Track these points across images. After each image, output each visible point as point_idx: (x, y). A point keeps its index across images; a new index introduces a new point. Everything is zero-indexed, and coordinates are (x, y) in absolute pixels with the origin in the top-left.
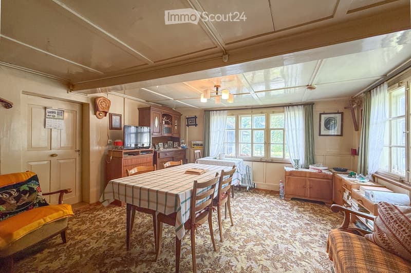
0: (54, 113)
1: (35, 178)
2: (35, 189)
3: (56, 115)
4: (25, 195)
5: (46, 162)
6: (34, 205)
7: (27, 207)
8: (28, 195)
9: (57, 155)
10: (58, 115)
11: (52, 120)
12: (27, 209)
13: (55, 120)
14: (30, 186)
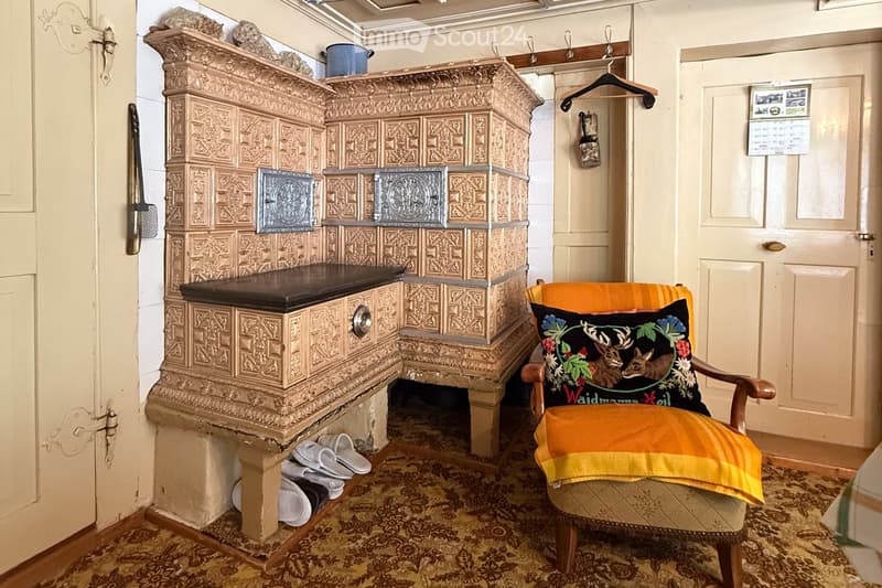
0: (777, 98)
1: (679, 310)
2: (672, 345)
3: (782, 106)
4: (644, 352)
5: (748, 267)
6: (659, 394)
7: (641, 391)
8: (650, 354)
9: (784, 247)
10: (789, 104)
11: (771, 124)
12: (640, 398)
13: (778, 124)
14: (662, 332)
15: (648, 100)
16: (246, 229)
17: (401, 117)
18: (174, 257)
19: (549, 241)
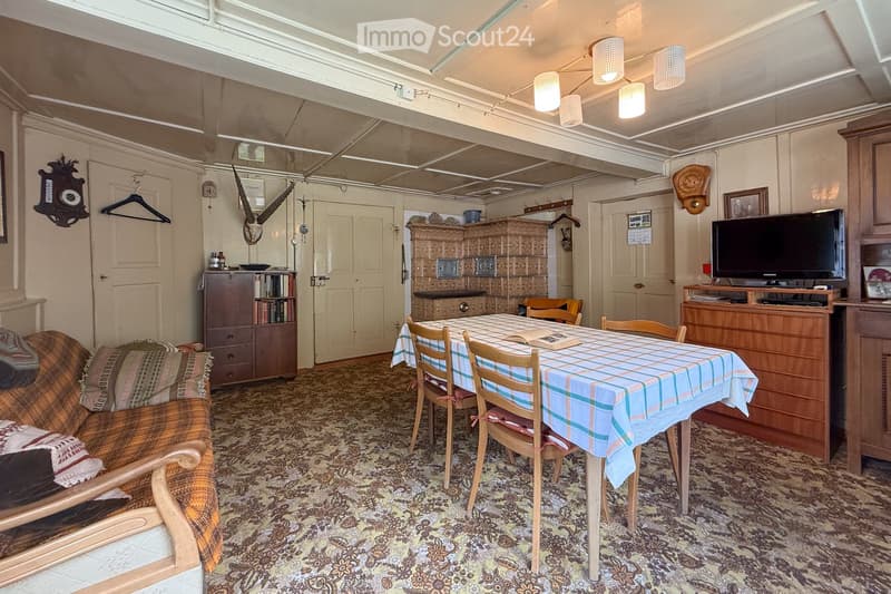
15: (578, 225)
16: (434, 277)
17: (484, 237)
18: (413, 286)
19: (555, 283)
